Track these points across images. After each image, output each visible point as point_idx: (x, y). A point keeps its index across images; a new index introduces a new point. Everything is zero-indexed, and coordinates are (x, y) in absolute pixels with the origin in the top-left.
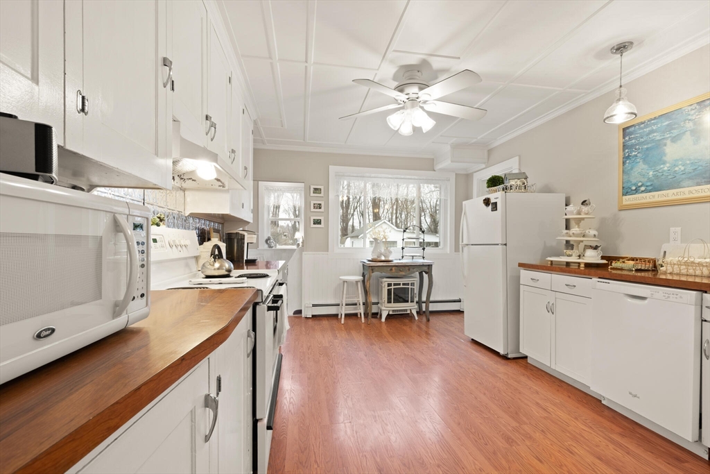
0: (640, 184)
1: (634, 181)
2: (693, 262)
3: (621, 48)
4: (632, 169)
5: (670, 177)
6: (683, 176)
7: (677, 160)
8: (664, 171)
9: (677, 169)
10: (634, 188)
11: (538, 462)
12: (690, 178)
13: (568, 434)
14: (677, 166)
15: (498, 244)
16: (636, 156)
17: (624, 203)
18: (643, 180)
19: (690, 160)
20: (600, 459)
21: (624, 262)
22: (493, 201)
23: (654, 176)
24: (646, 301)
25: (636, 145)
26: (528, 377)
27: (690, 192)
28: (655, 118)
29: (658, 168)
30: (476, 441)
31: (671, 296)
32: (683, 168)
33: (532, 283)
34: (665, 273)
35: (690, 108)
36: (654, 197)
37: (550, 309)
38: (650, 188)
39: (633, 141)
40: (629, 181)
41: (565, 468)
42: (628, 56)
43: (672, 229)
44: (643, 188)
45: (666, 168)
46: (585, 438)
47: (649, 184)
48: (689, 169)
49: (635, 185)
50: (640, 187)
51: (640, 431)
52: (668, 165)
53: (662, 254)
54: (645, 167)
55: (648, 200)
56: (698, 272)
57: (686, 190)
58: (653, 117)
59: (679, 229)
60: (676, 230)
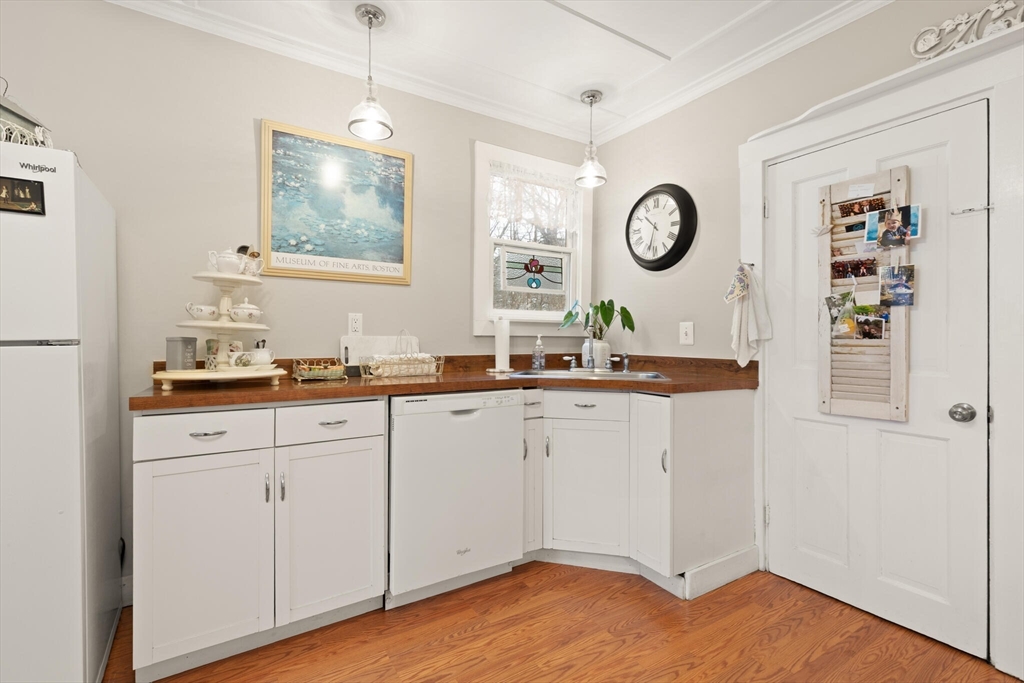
0: (304, 238)
1: (294, 231)
3: (372, 14)
5: (350, 240)
6: (367, 244)
7: (358, 220)
8: (341, 229)
9: (358, 231)
10: (293, 242)
12: (374, 249)
14: (360, 228)
16: (298, 189)
17: (274, 263)
18: (308, 232)
19: (374, 225)
21: (326, 368)
23: (328, 232)
24: (476, 415)
25: (297, 171)
27: (375, 268)
28: (329, 144)
29: (333, 222)
31: (504, 400)
32: (366, 234)
35: (375, 156)
36: (326, 263)
38: (322, 249)
39: (293, 162)
40: (283, 228)
43: (351, 315)
44: (309, 247)
45: (344, 226)
47: (319, 242)
48: (373, 237)
49: (294, 237)
50: (303, 242)
52: (347, 222)
53: (343, 351)
55: (317, 268)
57: (370, 264)
58: (326, 141)
59: (359, 316)
60: (356, 318)
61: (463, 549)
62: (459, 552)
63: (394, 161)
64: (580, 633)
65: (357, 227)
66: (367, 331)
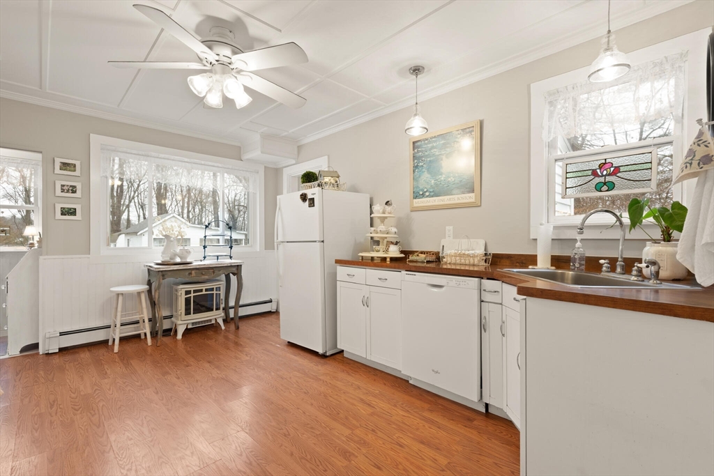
0: (425, 190)
1: (421, 187)
2: (464, 254)
3: (416, 70)
4: (420, 177)
5: (445, 186)
6: (454, 186)
7: (449, 173)
8: (441, 181)
9: (449, 179)
10: (421, 193)
11: (378, 470)
12: (458, 188)
13: (394, 426)
14: (450, 177)
15: (315, 241)
16: (422, 166)
17: (415, 205)
18: (427, 186)
19: (458, 173)
20: (422, 443)
21: (418, 255)
22: (309, 196)
23: (435, 183)
24: (444, 289)
25: (422, 157)
26: (347, 372)
27: (458, 199)
28: (435, 137)
29: (438, 178)
30: (314, 470)
31: (461, 283)
32: (453, 179)
33: (348, 279)
34: (446, 263)
35: (457, 132)
36: (435, 201)
37: (366, 303)
38: (432, 194)
39: (420, 154)
40: (418, 187)
41: (400, 467)
42: (422, 78)
43: (447, 228)
44: (427, 194)
45: (442, 179)
46: (406, 425)
47: (431, 190)
48: (457, 180)
49: (422, 190)
50: (425, 192)
51: (440, 401)
52: (444, 176)
53: (441, 247)
54: (429, 176)
55: (431, 204)
56: (467, 262)
57: (456, 197)
58: (433, 136)
59: (451, 227)
60: (449, 229)
61: (436, 370)
62: (433, 371)
63: (468, 130)
64: (438, 449)
65: (448, 177)
66: (455, 237)
